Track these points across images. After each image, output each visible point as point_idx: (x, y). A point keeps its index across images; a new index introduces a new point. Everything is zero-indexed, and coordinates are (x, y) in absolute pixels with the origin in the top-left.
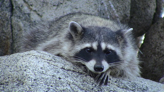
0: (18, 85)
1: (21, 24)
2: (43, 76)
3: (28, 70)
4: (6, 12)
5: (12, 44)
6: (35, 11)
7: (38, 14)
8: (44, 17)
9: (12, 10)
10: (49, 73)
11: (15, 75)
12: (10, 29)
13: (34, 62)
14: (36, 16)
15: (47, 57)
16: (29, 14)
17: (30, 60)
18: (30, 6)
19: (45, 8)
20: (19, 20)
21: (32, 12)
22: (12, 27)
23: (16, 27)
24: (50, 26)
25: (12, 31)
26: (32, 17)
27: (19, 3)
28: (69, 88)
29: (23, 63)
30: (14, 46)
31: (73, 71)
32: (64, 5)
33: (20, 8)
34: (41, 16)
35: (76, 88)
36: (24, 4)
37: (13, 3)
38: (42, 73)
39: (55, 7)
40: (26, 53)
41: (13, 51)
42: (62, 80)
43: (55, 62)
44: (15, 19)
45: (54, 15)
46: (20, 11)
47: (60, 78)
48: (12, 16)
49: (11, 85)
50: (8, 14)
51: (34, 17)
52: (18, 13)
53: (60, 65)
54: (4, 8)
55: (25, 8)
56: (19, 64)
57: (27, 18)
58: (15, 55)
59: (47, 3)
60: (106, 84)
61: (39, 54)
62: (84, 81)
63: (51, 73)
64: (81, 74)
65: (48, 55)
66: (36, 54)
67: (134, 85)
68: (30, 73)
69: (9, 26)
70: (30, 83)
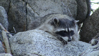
0: (29, 44)
1: (31, 18)
2: (40, 40)
3: (33, 38)
4: (24, 13)
5: (27, 27)
6: (36, 12)
7: (38, 14)
8: (40, 15)
9: (27, 12)
10: (42, 39)
11: (28, 40)
12: (26, 20)
13: (36, 34)
14: (37, 14)
15: (41, 32)
16: (34, 14)
17: (34, 33)
18: (34, 10)
19: (41, 11)
20: (30, 16)
21: (35, 13)
22: (27, 19)
23: (28, 19)
24: (41, 19)
25: (27, 21)
26: (35, 15)
27: (30, 9)
28: (51, 46)
29: (31, 35)
30: (27, 28)
31: (53, 38)
32: (49, 10)
33: (30, 11)
34: (39, 15)
35: (54, 45)
36: (32, 10)
37: (27, 9)
38: (39, 39)
39: (45, 11)
40: (33, 30)
41: (27, 30)
42: (48, 42)
43: (45, 34)
44: (28, 16)
45: (44, 14)
46: (30, 12)
47: (47, 41)
48: (26, 15)
49: (26, 44)
50: (25, 14)
51: (36, 15)
52: (29, 14)
53: (47, 36)
54: (23, 11)
55: (32, 11)
56: (30, 35)
57: (33, 15)
58: (28, 31)
59: (41, 9)
60: (66, 44)
61: (38, 31)
62: (57, 43)
63: (43, 39)
64: (56, 39)
65: (42, 32)
66: (37, 31)
67: (78, 45)
68: (34, 39)
69: (25, 19)
70: (34, 43)
